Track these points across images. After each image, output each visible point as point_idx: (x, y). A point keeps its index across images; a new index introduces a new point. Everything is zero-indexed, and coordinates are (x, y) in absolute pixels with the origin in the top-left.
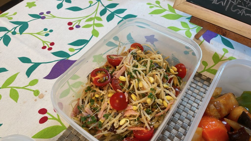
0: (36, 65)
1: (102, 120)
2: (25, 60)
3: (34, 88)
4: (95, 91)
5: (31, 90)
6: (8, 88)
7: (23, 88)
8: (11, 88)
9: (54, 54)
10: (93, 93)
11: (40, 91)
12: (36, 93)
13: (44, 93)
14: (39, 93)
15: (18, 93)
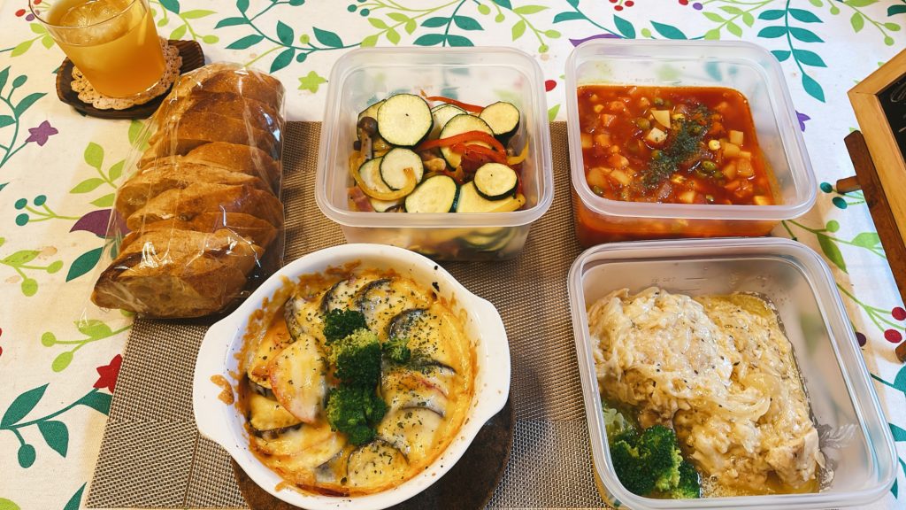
0: (579, 16)
3: (546, 40)
5: (541, 40)
6: (520, 15)
7: (534, 30)
8: (521, 19)
11: (549, 50)
12: (544, 49)
13: (552, 55)
14: (547, 52)
15: (524, 31)
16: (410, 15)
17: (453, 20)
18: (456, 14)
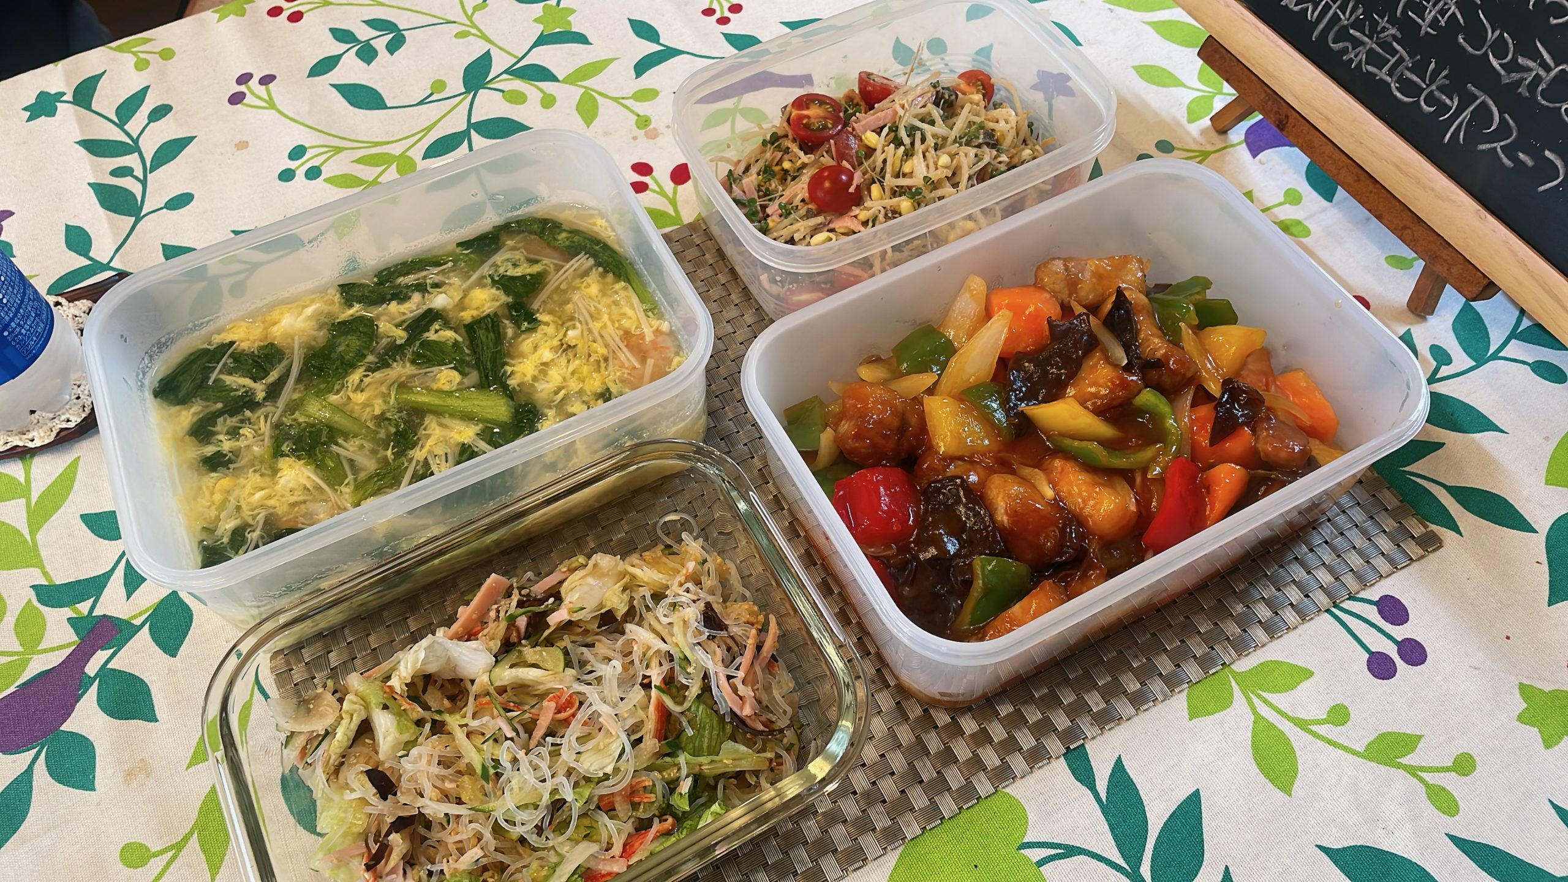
0: (671, 53)
1: (773, 221)
2: (644, 30)
3: (642, 108)
4: (787, 151)
5: (632, 111)
6: (577, 85)
7: (615, 99)
8: (584, 90)
9: (729, 38)
10: (780, 154)
11: (653, 121)
12: (643, 122)
13: (661, 128)
14: (650, 123)
15: (597, 108)
16: (396, 150)
17: (472, 131)
18: (473, 121)
